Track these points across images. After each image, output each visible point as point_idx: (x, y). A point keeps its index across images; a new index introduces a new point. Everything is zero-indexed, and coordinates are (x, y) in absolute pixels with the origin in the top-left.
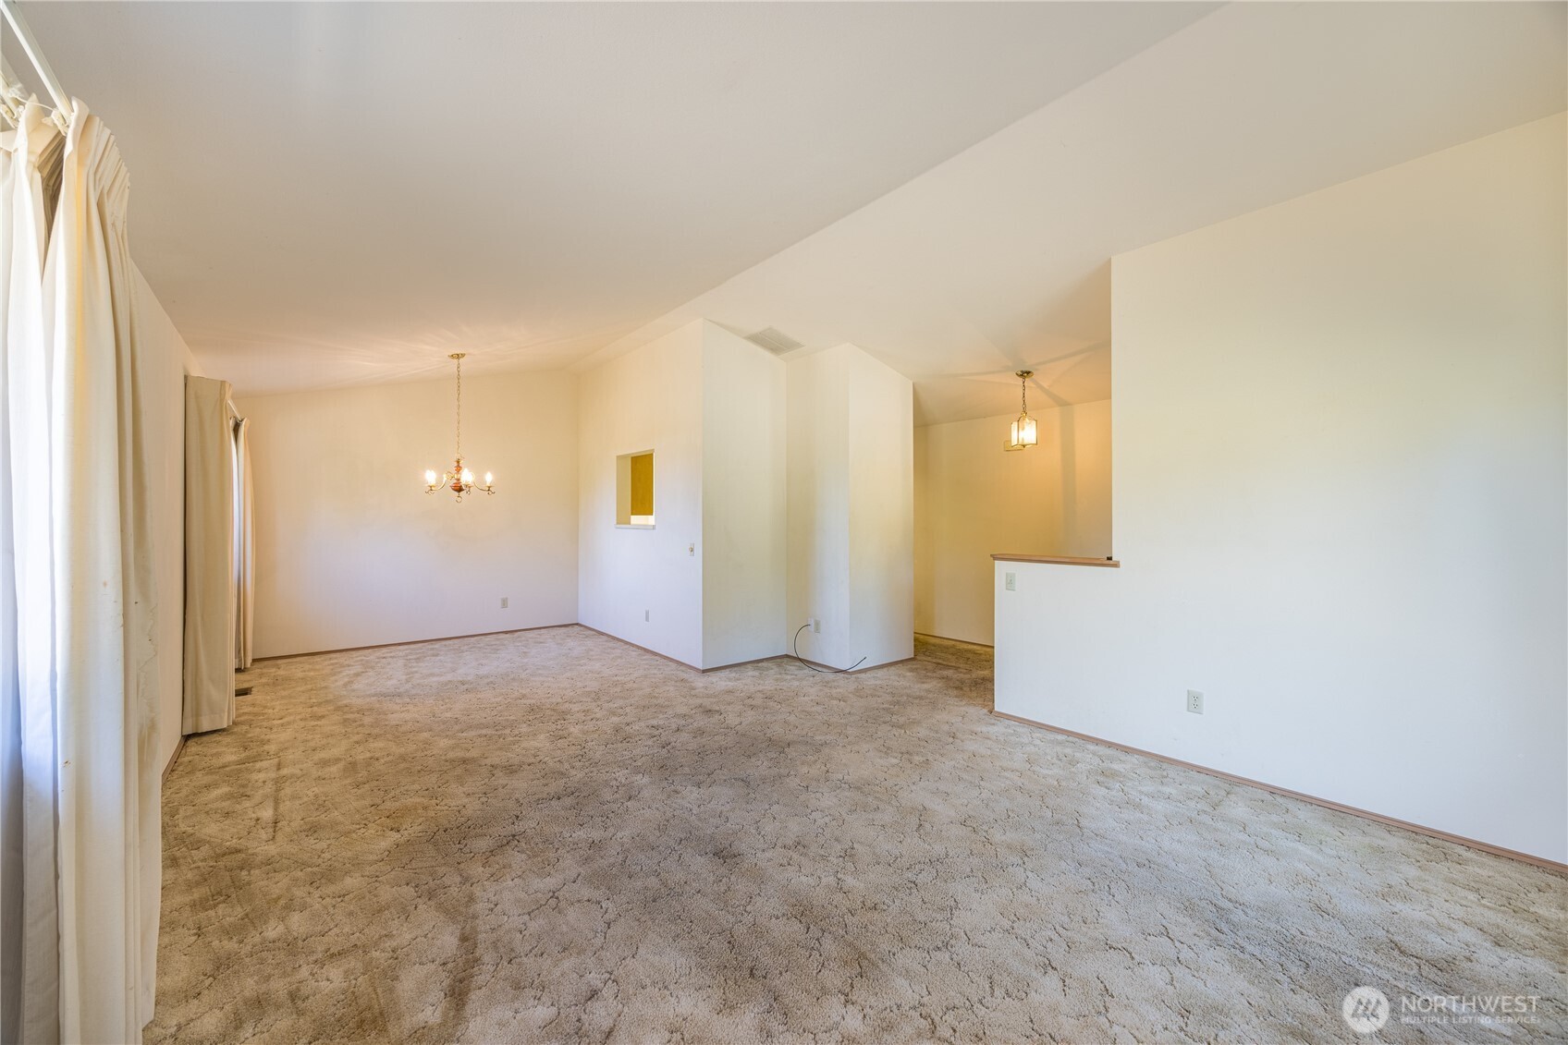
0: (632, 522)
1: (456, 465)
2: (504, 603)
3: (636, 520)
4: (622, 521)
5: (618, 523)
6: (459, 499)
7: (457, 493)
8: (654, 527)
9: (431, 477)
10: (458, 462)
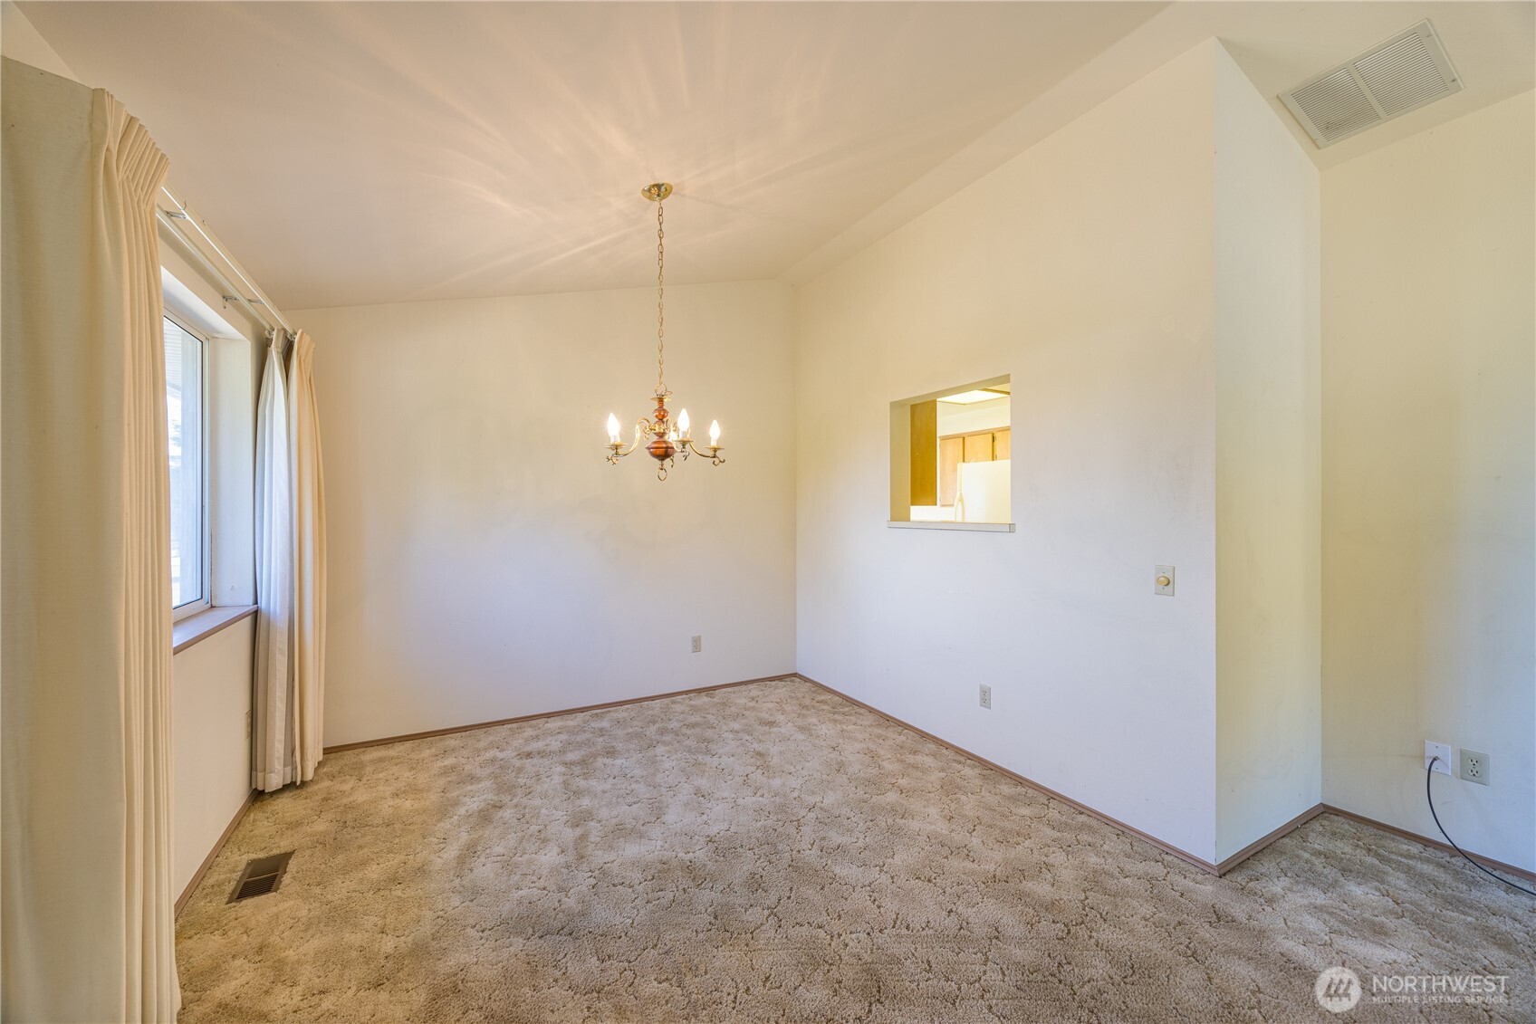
0: (913, 518)
1: (656, 405)
2: (697, 645)
3: (919, 513)
4: (899, 515)
5: (893, 519)
6: (662, 474)
7: (657, 462)
8: (1012, 528)
9: (613, 428)
10: (661, 400)
